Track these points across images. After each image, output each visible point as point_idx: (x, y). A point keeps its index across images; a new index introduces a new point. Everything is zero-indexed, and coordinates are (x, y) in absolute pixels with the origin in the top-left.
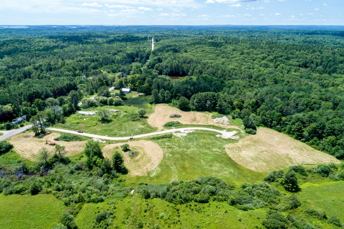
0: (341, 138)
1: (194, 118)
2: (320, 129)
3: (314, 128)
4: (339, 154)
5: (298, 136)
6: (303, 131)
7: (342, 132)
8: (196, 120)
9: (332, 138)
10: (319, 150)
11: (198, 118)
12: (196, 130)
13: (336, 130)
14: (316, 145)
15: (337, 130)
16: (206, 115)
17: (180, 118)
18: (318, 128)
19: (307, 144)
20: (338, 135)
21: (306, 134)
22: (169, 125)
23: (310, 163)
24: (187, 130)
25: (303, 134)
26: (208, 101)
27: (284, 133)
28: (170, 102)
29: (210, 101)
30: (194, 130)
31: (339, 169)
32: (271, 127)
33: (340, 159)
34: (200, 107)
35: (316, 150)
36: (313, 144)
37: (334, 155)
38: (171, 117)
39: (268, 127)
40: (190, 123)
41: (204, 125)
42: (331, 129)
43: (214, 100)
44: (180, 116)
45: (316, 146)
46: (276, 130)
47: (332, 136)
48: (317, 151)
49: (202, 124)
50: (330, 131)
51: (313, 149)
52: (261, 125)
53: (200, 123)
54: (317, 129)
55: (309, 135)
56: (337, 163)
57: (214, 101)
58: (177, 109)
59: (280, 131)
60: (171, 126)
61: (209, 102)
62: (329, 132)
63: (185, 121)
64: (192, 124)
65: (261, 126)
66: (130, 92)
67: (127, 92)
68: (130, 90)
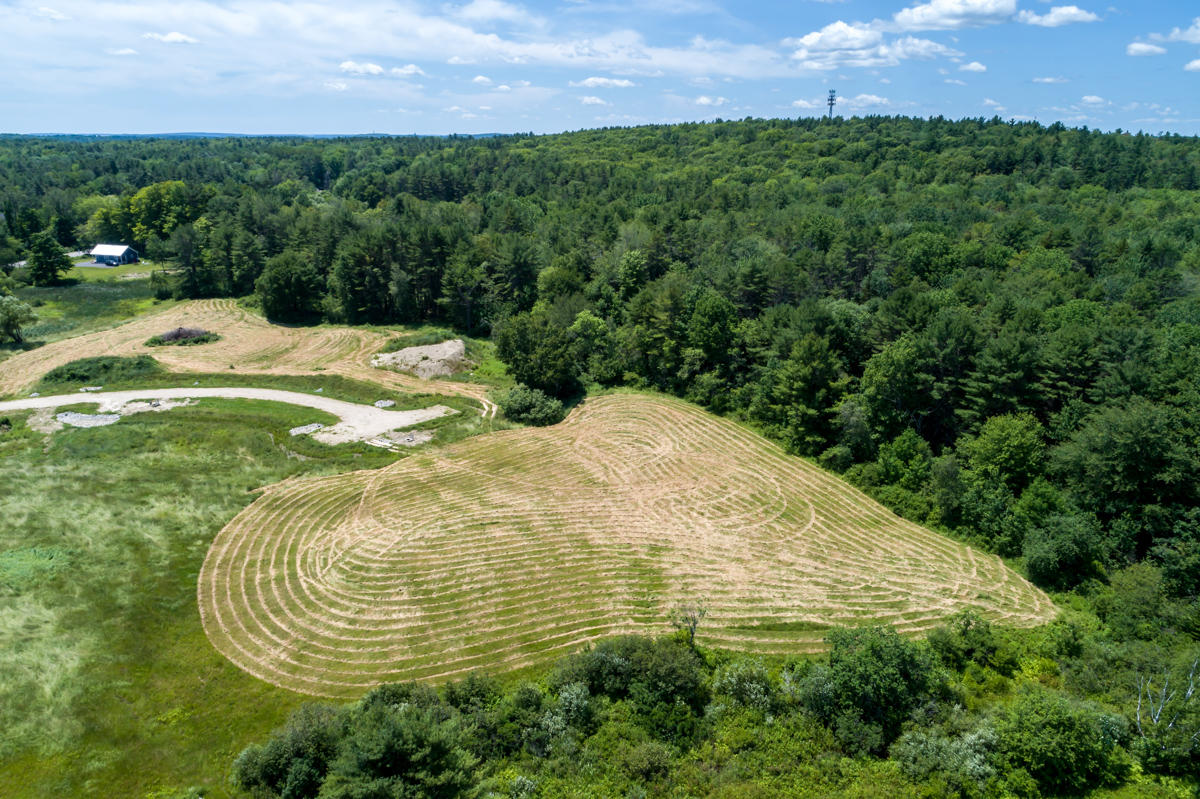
0: (1077, 427)
2: (938, 373)
3: (898, 367)
4: (1051, 544)
5: (809, 432)
6: (834, 396)
7: (1086, 384)
9: (1015, 427)
10: (922, 518)
13: (1043, 369)
14: (907, 487)
15: (1056, 369)
18: (927, 369)
19: (853, 481)
20: (1057, 406)
21: (851, 409)
23: (790, 617)
25: (834, 415)
27: (743, 419)
31: (1030, 671)
32: (680, 389)
33: (1059, 589)
35: (901, 521)
36: (889, 477)
37: (1020, 553)
38: (154, 341)
39: (662, 390)
41: (286, 377)
42: (1012, 366)
45: (905, 493)
46: (701, 403)
47: (1014, 412)
48: (905, 525)
50: (1003, 379)
51: (886, 512)
52: (627, 376)
54: (923, 376)
55: (873, 421)
56: (1025, 616)
59: (720, 410)
62: (998, 387)
65: (631, 383)
66: (129, 259)
67: (112, 258)
68: (127, 252)
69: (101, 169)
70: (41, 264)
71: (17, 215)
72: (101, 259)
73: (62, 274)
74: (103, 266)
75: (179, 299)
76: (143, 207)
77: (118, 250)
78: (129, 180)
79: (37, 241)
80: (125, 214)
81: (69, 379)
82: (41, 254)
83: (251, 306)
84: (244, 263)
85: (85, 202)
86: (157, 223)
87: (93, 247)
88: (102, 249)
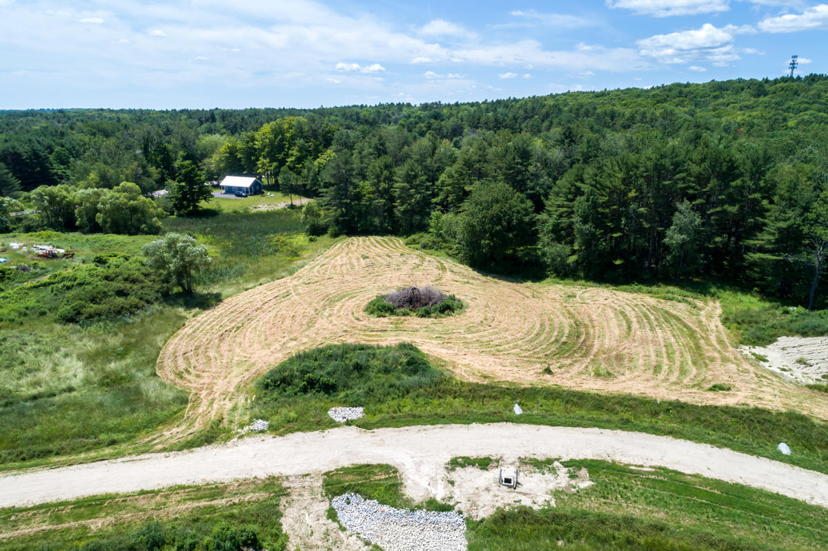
1: (567, 323)
8: (585, 350)
11: (608, 335)
12: (594, 467)
16: (667, 306)
17: (448, 322)
22: (311, 384)
24: (484, 464)
26: (684, 206)
28: (423, 228)
29: (696, 209)
30: (574, 466)
34: (615, 252)
38: (381, 308)
40: (528, 377)
41: (679, 407)
43: (732, 201)
44: (448, 307)
49: (663, 392)
53: (631, 384)
57: (733, 209)
58: (449, 263)
60: (329, 389)
61: (685, 215)
63: (488, 348)
64: (550, 381)
66: (257, 190)
67: (240, 189)
68: (255, 184)
69: (204, 119)
70: (185, 194)
71: (152, 149)
72: (230, 190)
73: (203, 204)
74: (233, 196)
75: (335, 235)
76: (267, 141)
77: (246, 182)
78: (225, 127)
79: (183, 171)
80: (250, 148)
81: (305, 390)
82: (183, 184)
83: (431, 248)
84: (411, 196)
85: (207, 139)
86: (281, 156)
87: (222, 179)
88: (230, 181)
